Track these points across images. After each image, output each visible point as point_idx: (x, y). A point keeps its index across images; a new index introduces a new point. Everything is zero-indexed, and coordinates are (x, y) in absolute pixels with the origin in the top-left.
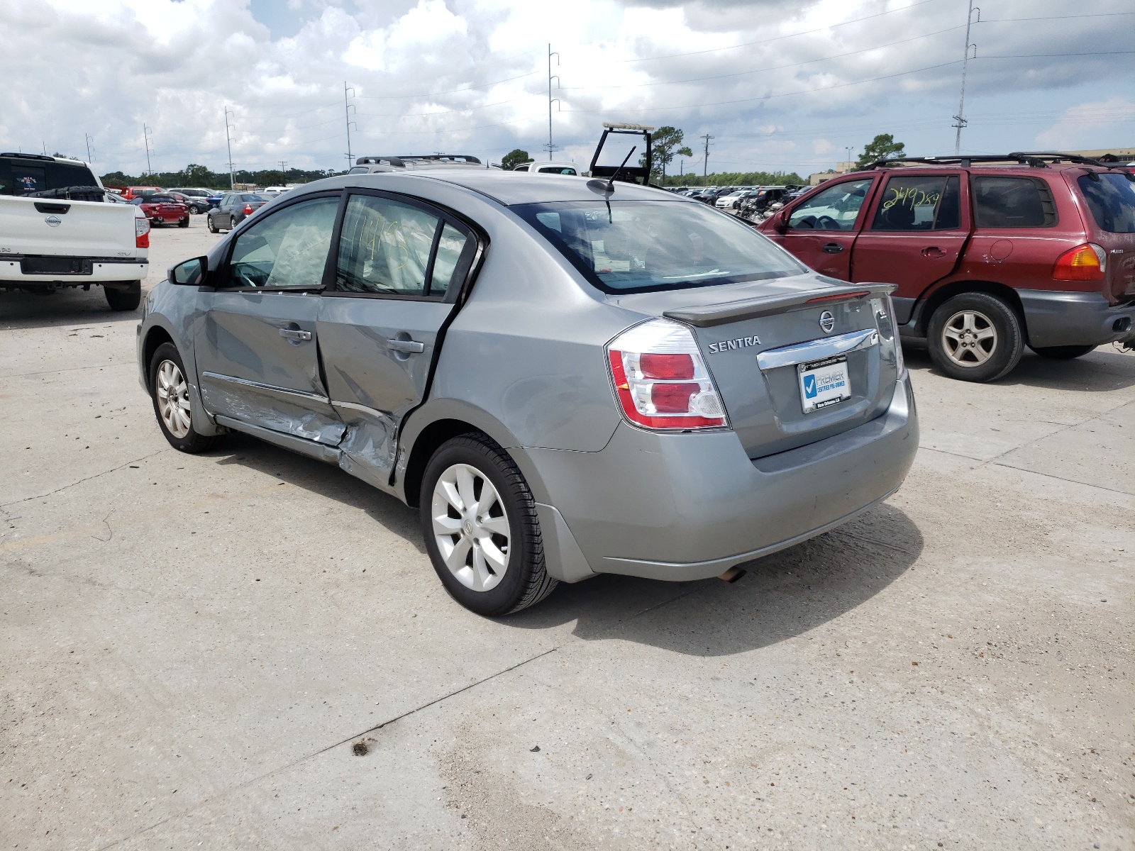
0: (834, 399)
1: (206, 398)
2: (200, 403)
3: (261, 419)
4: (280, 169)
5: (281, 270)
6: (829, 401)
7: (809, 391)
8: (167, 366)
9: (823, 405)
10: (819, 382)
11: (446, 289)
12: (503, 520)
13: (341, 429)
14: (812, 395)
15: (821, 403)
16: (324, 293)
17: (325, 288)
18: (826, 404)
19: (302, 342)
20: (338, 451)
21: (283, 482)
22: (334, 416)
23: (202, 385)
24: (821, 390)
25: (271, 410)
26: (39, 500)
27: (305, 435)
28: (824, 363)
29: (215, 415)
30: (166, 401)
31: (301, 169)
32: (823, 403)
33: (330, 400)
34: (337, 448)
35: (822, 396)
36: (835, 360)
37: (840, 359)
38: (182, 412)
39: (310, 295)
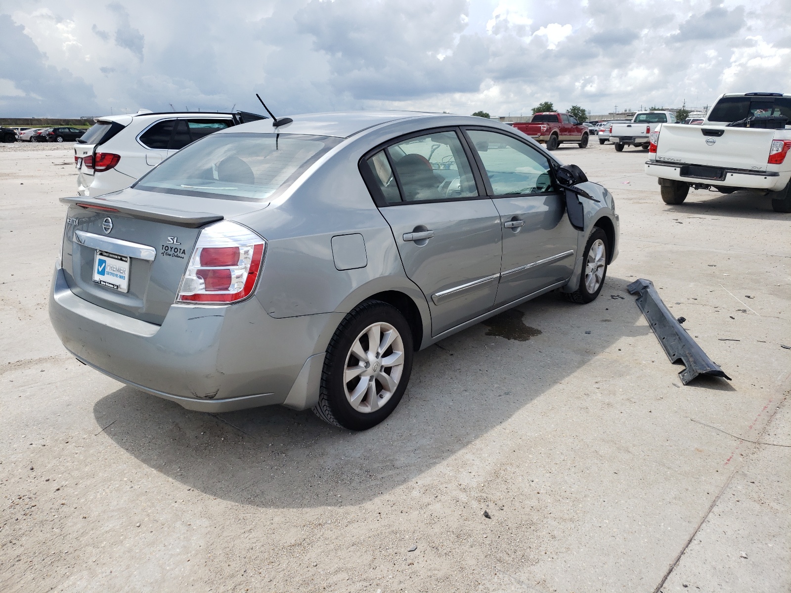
0: (113, 285)
6: (110, 284)
7: (100, 270)
9: (104, 284)
10: (109, 268)
14: (102, 273)
15: (104, 282)
18: (107, 284)
24: (108, 273)
28: (111, 255)
32: (105, 282)
35: (107, 278)
36: (120, 258)
37: (123, 259)
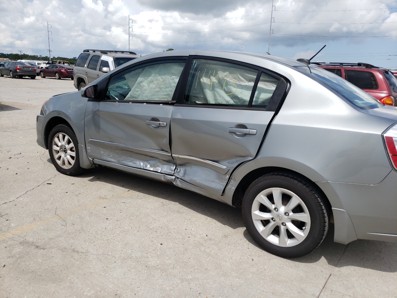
1: (89, 151)
2: (86, 154)
3: (123, 162)
4: (19, 53)
5: (136, 93)
8: (61, 136)
11: (267, 104)
12: (306, 215)
13: (173, 167)
16: (175, 104)
17: (176, 102)
19: (160, 127)
20: (174, 177)
21: (129, 190)
22: (171, 161)
23: (87, 145)
25: (129, 157)
26: (11, 204)
27: (152, 169)
29: (93, 159)
30: (58, 152)
31: (28, 54)
33: (172, 154)
34: (172, 175)
38: (69, 157)
39: (164, 105)
